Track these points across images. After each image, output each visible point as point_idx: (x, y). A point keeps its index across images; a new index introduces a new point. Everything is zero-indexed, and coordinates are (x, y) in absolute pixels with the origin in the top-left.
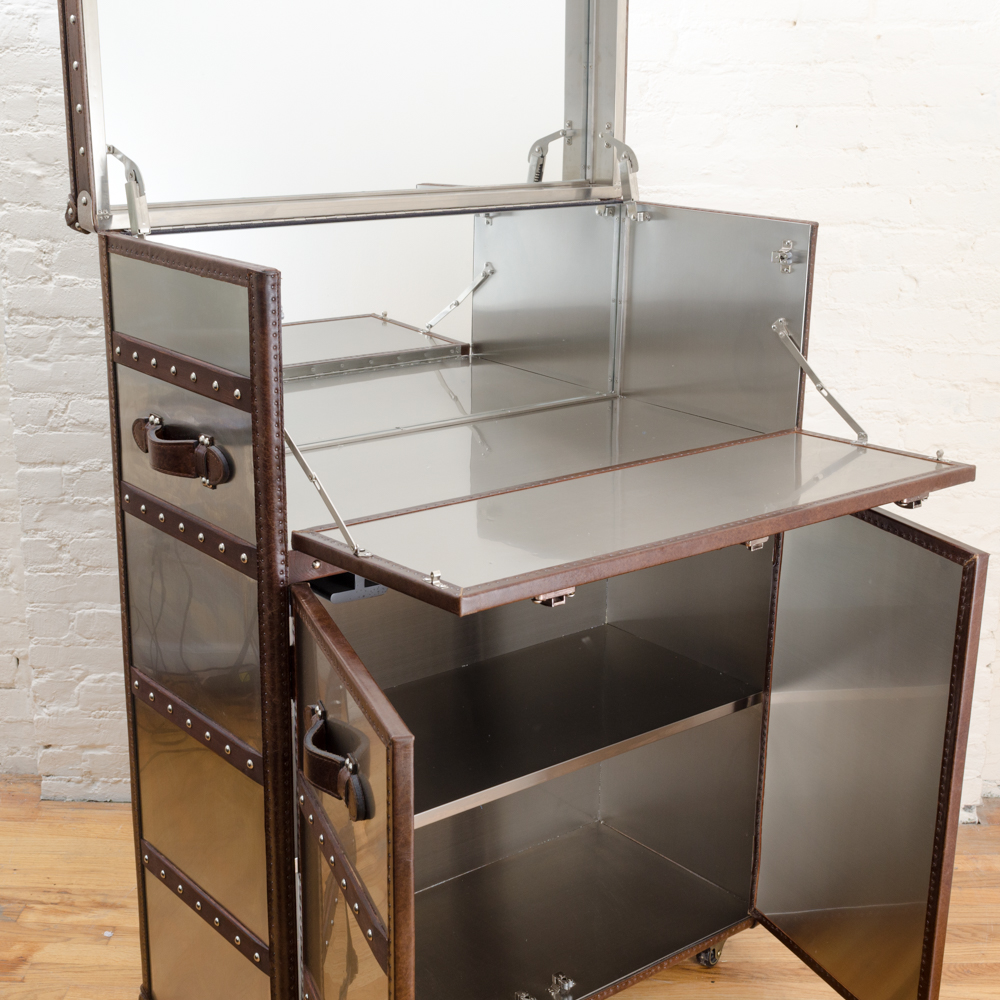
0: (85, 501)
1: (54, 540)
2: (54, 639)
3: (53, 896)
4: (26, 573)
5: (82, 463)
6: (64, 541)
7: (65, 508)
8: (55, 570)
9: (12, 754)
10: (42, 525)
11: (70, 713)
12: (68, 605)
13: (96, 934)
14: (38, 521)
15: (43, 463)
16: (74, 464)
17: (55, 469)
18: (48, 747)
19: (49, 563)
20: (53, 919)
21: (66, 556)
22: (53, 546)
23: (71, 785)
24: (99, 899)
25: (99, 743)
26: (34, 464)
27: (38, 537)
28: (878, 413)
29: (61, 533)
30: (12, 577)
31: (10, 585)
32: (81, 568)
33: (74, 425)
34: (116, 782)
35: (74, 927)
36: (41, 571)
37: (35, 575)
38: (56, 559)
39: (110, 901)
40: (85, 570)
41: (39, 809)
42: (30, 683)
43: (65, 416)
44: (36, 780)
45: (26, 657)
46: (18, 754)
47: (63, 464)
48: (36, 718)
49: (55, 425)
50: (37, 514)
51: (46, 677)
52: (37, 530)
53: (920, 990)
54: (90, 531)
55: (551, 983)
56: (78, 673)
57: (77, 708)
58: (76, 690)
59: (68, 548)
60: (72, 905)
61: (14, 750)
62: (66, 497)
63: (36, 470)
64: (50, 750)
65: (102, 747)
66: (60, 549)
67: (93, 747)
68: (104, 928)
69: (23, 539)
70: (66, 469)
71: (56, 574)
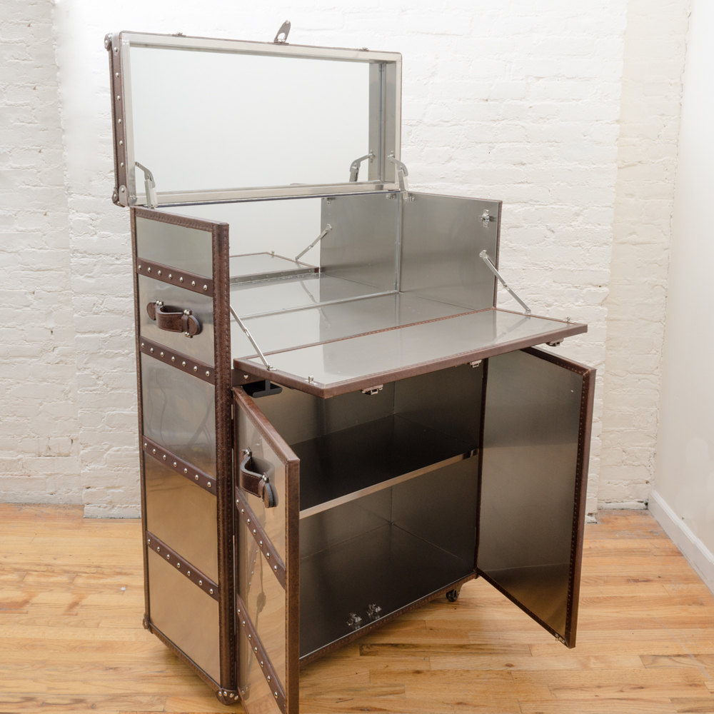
0: (112, 352)
1: (94, 373)
2: (93, 428)
3: (92, 569)
4: (79, 392)
5: (111, 332)
6: (100, 374)
7: (101, 356)
8: (94, 390)
9: (68, 493)
10: (88, 366)
11: (101, 469)
12: (101, 409)
13: (117, 589)
14: (86, 363)
15: (89, 332)
16: (106, 333)
17: (96, 335)
18: (89, 488)
19: (91, 386)
20: (92, 581)
21: (101, 382)
22: (94, 377)
23: (101, 509)
24: (118, 570)
25: (116, 485)
26: (85, 333)
27: (85, 372)
28: (536, 301)
29: (98, 370)
30: (70, 395)
31: (69, 399)
32: (109, 389)
33: (107, 311)
34: (126, 507)
35: (104, 586)
36: (87, 390)
37: (84, 393)
38: (96, 384)
39: (124, 571)
40: (111, 390)
41: (83, 523)
42: (78, 453)
43: (102, 307)
44: (81, 507)
45: (77, 439)
46: (71, 493)
47: (101, 332)
48: (82, 472)
49: (96, 311)
50: (85, 360)
51: (89, 449)
52: (85, 368)
53: (568, 606)
54: (115, 368)
55: (368, 608)
56: (106, 447)
57: (105, 466)
58: (105, 456)
59: (102, 378)
60: (103, 574)
61: (69, 491)
62: (102, 350)
63: (86, 336)
64: (90, 490)
65: (119, 487)
66: (97, 378)
67: (113, 487)
68: (121, 585)
69: (77, 374)
70: (102, 335)
71: (95, 392)
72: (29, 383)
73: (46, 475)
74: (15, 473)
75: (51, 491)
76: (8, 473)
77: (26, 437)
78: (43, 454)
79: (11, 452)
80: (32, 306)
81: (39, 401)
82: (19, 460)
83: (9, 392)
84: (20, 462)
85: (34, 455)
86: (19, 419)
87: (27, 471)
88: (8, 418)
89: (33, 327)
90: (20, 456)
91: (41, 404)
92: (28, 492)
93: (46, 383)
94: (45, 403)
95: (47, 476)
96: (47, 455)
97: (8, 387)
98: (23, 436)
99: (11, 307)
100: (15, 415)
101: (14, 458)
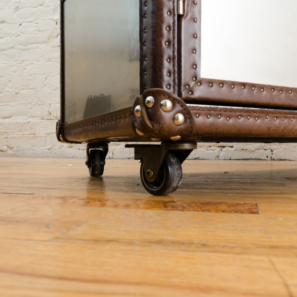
9: (61, 148)
46: (63, 148)
61: (62, 147)
72: (40, 63)
73: (46, 133)
74: (25, 133)
75: (49, 147)
76: (21, 133)
77: (35, 105)
78: (45, 118)
79: (24, 117)
80: (44, 5)
81: (45, 76)
82: (29, 122)
83: (25, 71)
84: (29, 124)
85: (39, 118)
86: (31, 91)
87: (33, 131)
88: (23, 91)
89: (44, 20)
90: (29, 120)
91: (46, 79)
92: (33, 148)
93: (50, 62)
94: (49, 78)
95: (46, 135)
96: (48, 118)
97: (25, 67)
98: (33, 104)
99: (31, 7)
100: (28, 88)
101: (25, 121)
